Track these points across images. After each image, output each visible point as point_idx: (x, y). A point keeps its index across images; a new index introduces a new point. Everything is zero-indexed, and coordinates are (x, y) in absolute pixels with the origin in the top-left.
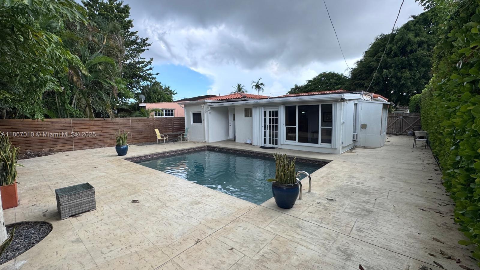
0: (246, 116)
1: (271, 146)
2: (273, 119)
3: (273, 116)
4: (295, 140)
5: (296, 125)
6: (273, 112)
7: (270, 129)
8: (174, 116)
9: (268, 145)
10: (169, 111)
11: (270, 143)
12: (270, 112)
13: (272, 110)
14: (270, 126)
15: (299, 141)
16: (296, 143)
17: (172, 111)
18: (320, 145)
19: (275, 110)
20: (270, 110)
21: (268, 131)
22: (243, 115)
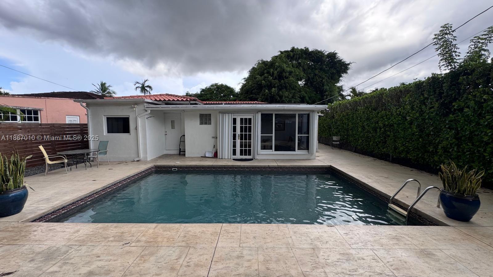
0: (201, 123)
1: (244, 157)
2: (246, 127)
3: (246, 124)
4: (271, 149)
5: (272, 134)
6: (246, 119)
7: (241, 139)
8: (39, 122)
9: (238, 156)
10: (29, 112)
11: (241, 154)
12: (242, 119)
13: (244, 117)
14: (241, 135)
15: (275, 150)
16: (272, 152)
17: (36, 112)
18: (297, 152)
19: (248, 117)
20: (242, 117)
21: (238, 141)
22: (199, 122)
